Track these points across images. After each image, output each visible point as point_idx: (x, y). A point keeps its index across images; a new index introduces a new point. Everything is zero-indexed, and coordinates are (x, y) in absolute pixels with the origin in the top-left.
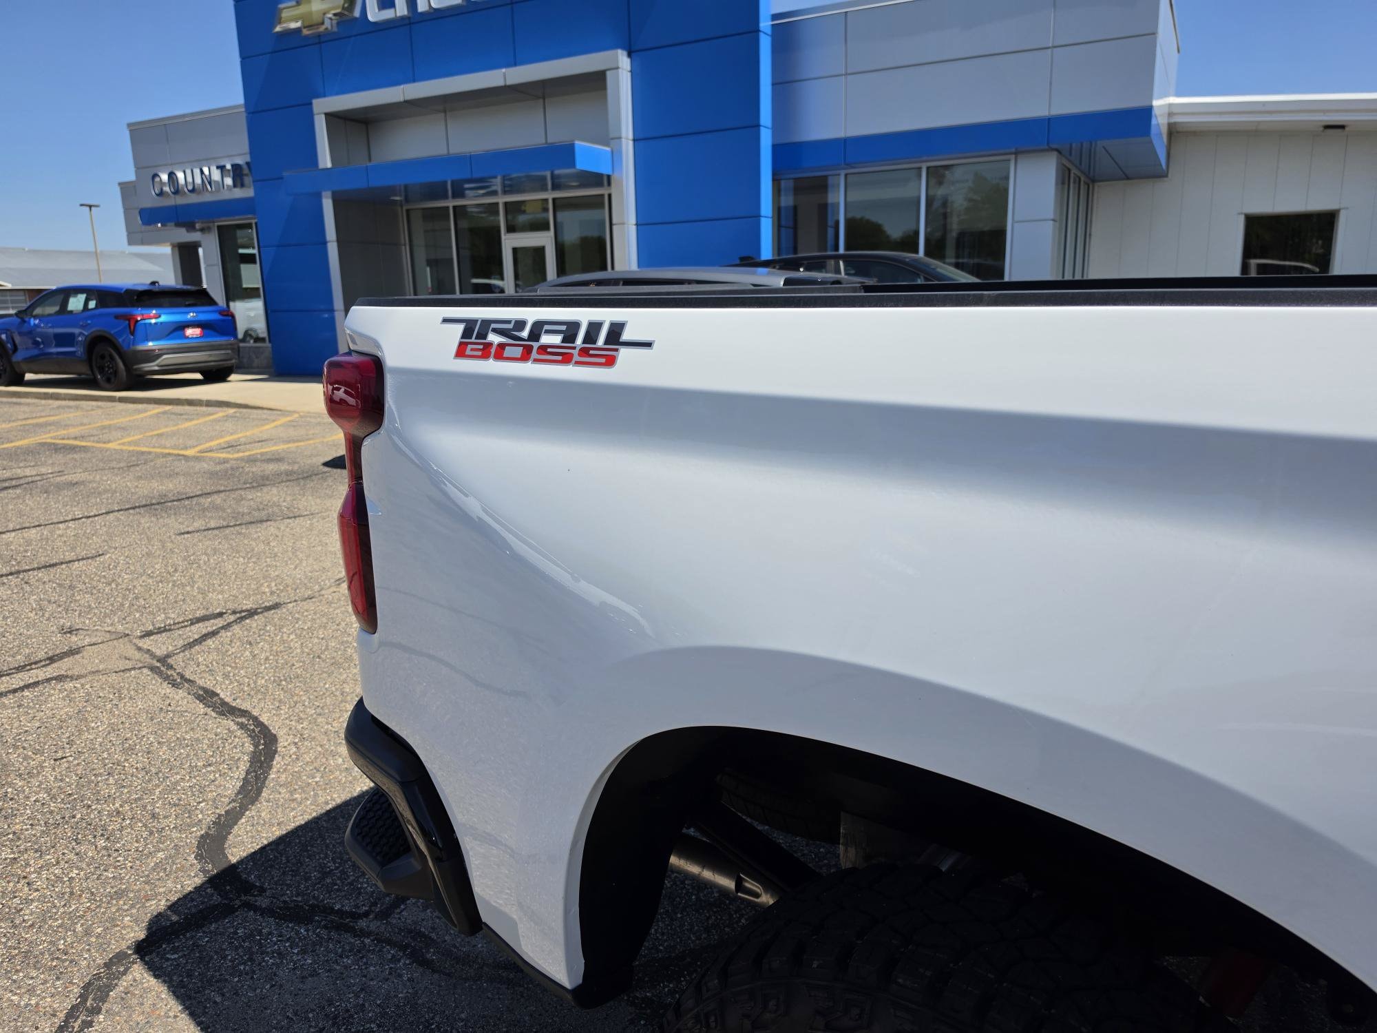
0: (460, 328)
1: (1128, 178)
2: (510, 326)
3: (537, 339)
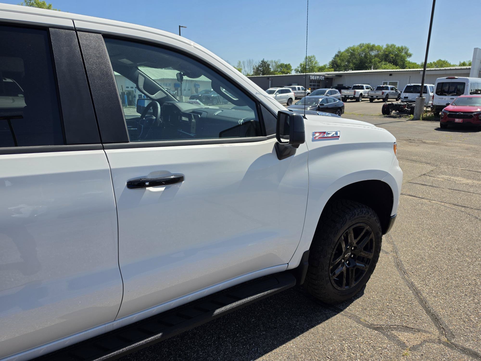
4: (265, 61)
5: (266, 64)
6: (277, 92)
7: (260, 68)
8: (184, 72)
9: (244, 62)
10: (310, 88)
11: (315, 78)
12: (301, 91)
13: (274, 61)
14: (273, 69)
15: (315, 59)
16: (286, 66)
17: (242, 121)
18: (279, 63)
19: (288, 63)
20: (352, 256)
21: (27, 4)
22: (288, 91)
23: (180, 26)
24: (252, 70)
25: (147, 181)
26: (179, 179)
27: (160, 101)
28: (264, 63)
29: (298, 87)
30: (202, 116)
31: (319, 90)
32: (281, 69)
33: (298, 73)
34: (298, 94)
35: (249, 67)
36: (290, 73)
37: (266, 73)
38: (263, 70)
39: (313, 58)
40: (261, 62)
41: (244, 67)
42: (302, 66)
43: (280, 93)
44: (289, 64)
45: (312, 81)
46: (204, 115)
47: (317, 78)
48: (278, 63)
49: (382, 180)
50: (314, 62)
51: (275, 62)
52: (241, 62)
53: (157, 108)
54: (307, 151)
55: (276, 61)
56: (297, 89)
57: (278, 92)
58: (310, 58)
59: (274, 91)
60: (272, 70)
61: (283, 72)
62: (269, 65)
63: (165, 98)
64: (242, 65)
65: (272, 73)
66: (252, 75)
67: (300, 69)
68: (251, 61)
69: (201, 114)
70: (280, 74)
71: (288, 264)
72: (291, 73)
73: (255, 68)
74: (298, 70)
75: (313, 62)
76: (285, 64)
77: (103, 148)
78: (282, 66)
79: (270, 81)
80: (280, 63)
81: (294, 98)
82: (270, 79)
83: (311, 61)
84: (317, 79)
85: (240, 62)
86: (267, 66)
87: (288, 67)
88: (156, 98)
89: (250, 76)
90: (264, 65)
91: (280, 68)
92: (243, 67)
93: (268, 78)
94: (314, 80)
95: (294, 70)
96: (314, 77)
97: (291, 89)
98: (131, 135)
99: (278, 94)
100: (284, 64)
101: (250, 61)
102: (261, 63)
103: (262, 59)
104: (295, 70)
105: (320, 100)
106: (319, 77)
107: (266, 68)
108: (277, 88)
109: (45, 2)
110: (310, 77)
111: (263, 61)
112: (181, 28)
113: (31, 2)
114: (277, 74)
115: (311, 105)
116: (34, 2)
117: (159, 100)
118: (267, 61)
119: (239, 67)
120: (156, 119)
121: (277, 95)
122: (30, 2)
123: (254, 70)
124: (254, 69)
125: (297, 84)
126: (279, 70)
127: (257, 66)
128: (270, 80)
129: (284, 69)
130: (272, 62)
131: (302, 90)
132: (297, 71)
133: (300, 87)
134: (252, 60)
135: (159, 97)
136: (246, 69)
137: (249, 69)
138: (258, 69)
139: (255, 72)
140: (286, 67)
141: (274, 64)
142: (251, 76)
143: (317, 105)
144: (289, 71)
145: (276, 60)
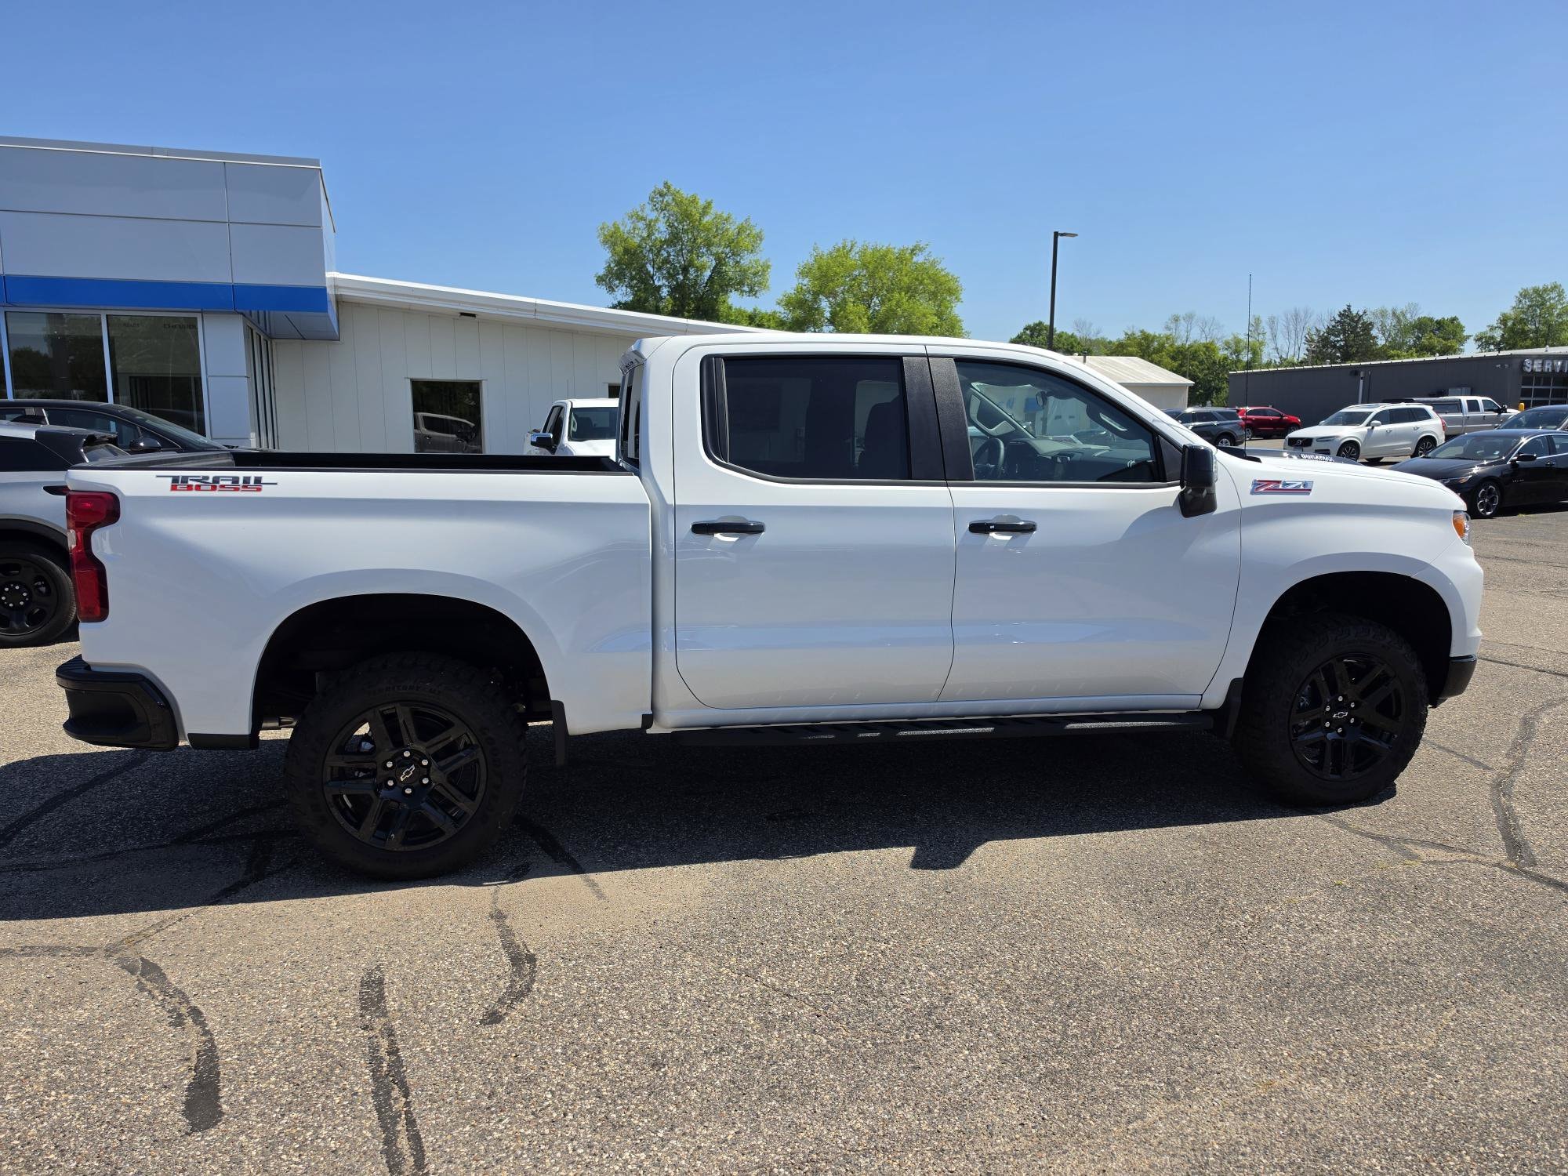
0: (170, 479)
1: (304, 339)
2: (201, 478)
3: (218, 482)
4: (1354, 311)
5: (1357, 322)
6: (1374, 419)
7: (1332, 338)
8: (1050, 390)
9: (1272, 321)
10: (1522, 401)
11: (1548, 367)
12: (1482, 413)
13: (1390, 312)
14: (1387, 340)
15: (1560, 295)
16: (1440, 324)
17: (1133, 462)
18: (1412, 318)
19: (1447, 316)
20: (1352, 721)
21: (655, 205)
22: (1423, 415)
23: (1056, 235)
24: (1303, 345)
25: (992, 525)
26: (1029, 528)
27: (1005, 437)
28: (1352, 319)
29: (1468, 401)
30: (1073, 458)
31: (1541, 410)
32: (1418, 338)
33: (1490, 351)
34: (1466, 424)
35: (1293, 336)
36: (1455, 352)
37: (1357, 352)
38: (1346, 345)
39: (1552, 295)
40: (1338, 318)
41: (1274, 337)
42: (1510, 324)
43: (1384, 423)
44: (1454, 320)
45: (1528, 378)
46: (1077, 457)
47: (1553, 366)
48: (1409, 316)
49: (1413, 577)
50: (1560, 307)
51: (1394, 314)
52: (1264, 319)
53: (999, 448)
54: (1238, 507)
55: (1398, 312)
56: (1465, 405)
57: (1377, 417)
58: (1540, 296)
59: (1367, 415)
60: (1381, 342)
61: (1423, 349)
62: (1368, 327)
63: (1011, 433)
64: (1267, 330)
65: (1383, 353)
66: (1302, 363)
67: (1498, 334)
68: (1302, 314)
69: (1071, 456)
70: (1412, 356)
71: (1202, 695)
72: (1462, 351)
73: (1315, 338)
74: (1492, 338)
75: (1552, 307)
76: (1437, 317)
77: (947, 485)
78: (1422, 326)
79: (1361, 381)
80: (1416, 318)
81: (1441, 439)
82: (1362, 374)
83: (1543, 304)
84: (1553, 371)
85: (1258, 321)
86: (1362, 331)
87: (1449, 330)
88: (996, 434)
89: (1293, 365)
90: (1347, 328)
91: (1413, 334)
92: (1268, 336)
93: (1355, 371)
94: (1542, 372)
95: (1472, 338)
96: (1543, 364)
97: (1429, 409)
98: (977, 473)
99: (1378, 425)
100: (1431, 320)
101: (1297, 315)
102: (1339, 321)
103: (1343, 308)
104: (1479, 339)
105: (1524, 441)
106: (1562, 364)
107: (1357, 335)
108: (1378, 406)
109: (698, 197)
110: (1522, 365)
111: (1346, 314)
112: (1060, 238)
113: (665, 200)
114: (1399, 357)
115: (1487, 460)
116: (670, 201)
117: (1003, 437)
118: (1361, 313)
119: (1256, 336)
120: (996, 467)
121: (1376, 428)
122: (663, 201)
123: (1310, 345)
124: (1310, 341)
125: (1469, 389)
126: (1411, 340)
127: (1323, 330)
128: (1362, 378)
129: (1431, 338)
130: (1383, 313)
131: (1485, 410)
132: (1484, 341)
133: (1480, 399)
134: (1306, 313)
135: (1001, 432)
136: (1281, 342)
137: (1292, 342)
138: (1324, 341)
139: (1313, 352)
140: (1439, 329)
141: (1390, 322)
142: (1297, 365)
143: (1507, 460)
144: (1452, 343)
145: (1401, 307)
